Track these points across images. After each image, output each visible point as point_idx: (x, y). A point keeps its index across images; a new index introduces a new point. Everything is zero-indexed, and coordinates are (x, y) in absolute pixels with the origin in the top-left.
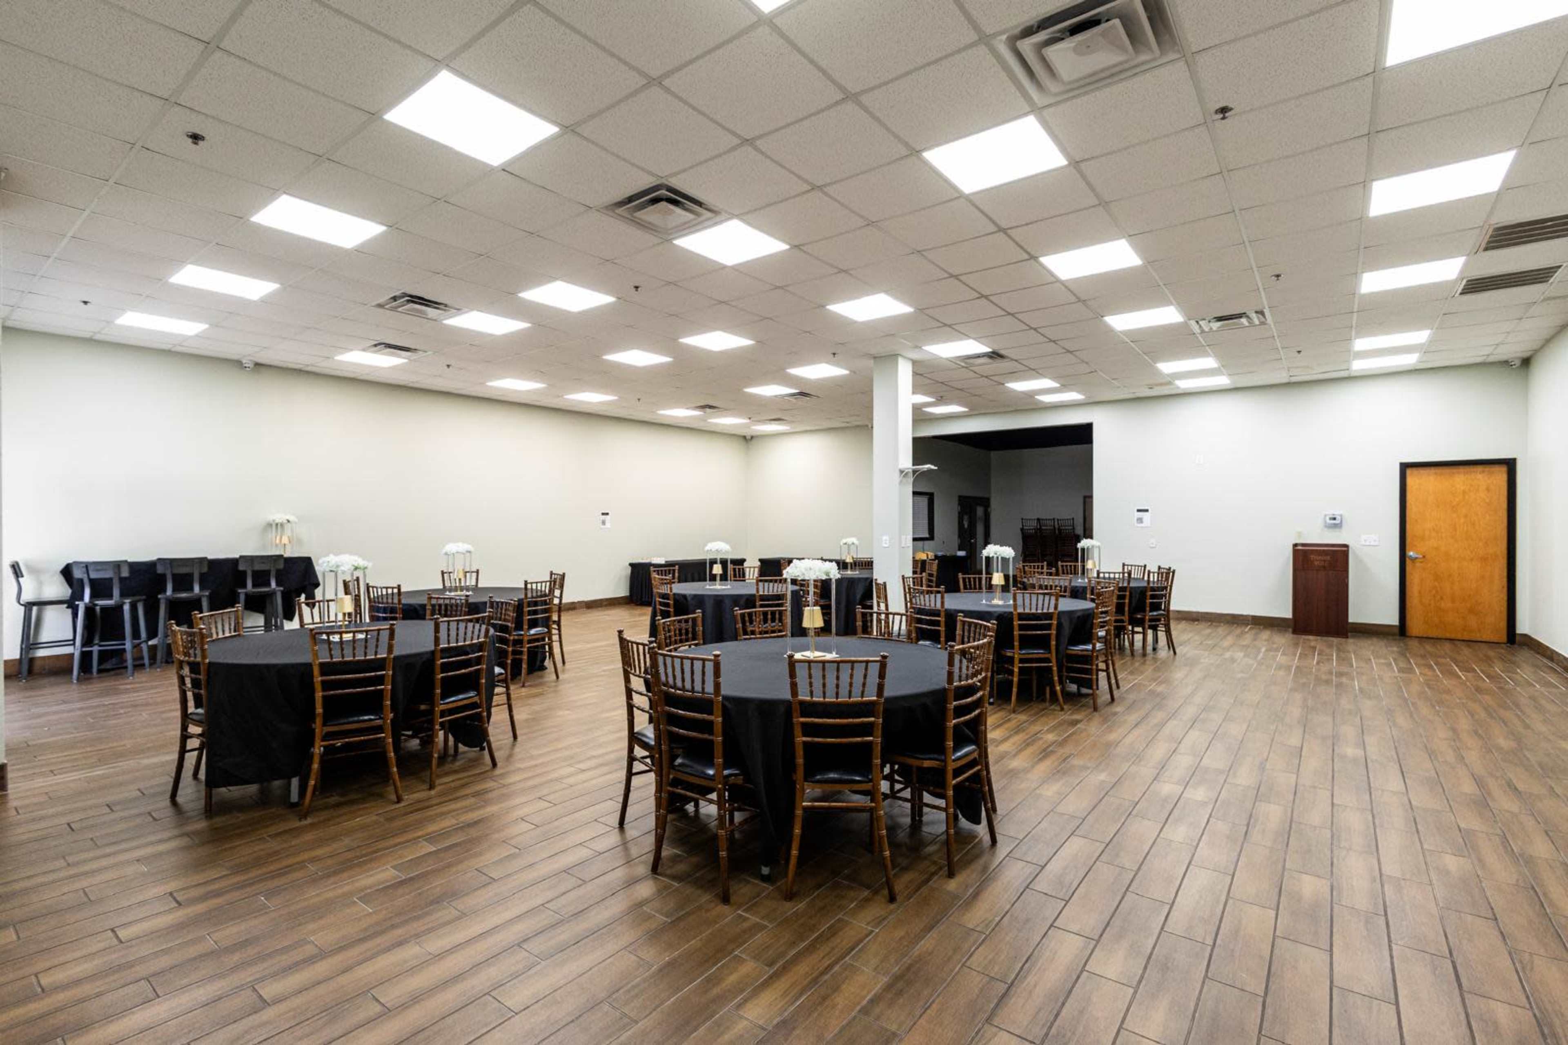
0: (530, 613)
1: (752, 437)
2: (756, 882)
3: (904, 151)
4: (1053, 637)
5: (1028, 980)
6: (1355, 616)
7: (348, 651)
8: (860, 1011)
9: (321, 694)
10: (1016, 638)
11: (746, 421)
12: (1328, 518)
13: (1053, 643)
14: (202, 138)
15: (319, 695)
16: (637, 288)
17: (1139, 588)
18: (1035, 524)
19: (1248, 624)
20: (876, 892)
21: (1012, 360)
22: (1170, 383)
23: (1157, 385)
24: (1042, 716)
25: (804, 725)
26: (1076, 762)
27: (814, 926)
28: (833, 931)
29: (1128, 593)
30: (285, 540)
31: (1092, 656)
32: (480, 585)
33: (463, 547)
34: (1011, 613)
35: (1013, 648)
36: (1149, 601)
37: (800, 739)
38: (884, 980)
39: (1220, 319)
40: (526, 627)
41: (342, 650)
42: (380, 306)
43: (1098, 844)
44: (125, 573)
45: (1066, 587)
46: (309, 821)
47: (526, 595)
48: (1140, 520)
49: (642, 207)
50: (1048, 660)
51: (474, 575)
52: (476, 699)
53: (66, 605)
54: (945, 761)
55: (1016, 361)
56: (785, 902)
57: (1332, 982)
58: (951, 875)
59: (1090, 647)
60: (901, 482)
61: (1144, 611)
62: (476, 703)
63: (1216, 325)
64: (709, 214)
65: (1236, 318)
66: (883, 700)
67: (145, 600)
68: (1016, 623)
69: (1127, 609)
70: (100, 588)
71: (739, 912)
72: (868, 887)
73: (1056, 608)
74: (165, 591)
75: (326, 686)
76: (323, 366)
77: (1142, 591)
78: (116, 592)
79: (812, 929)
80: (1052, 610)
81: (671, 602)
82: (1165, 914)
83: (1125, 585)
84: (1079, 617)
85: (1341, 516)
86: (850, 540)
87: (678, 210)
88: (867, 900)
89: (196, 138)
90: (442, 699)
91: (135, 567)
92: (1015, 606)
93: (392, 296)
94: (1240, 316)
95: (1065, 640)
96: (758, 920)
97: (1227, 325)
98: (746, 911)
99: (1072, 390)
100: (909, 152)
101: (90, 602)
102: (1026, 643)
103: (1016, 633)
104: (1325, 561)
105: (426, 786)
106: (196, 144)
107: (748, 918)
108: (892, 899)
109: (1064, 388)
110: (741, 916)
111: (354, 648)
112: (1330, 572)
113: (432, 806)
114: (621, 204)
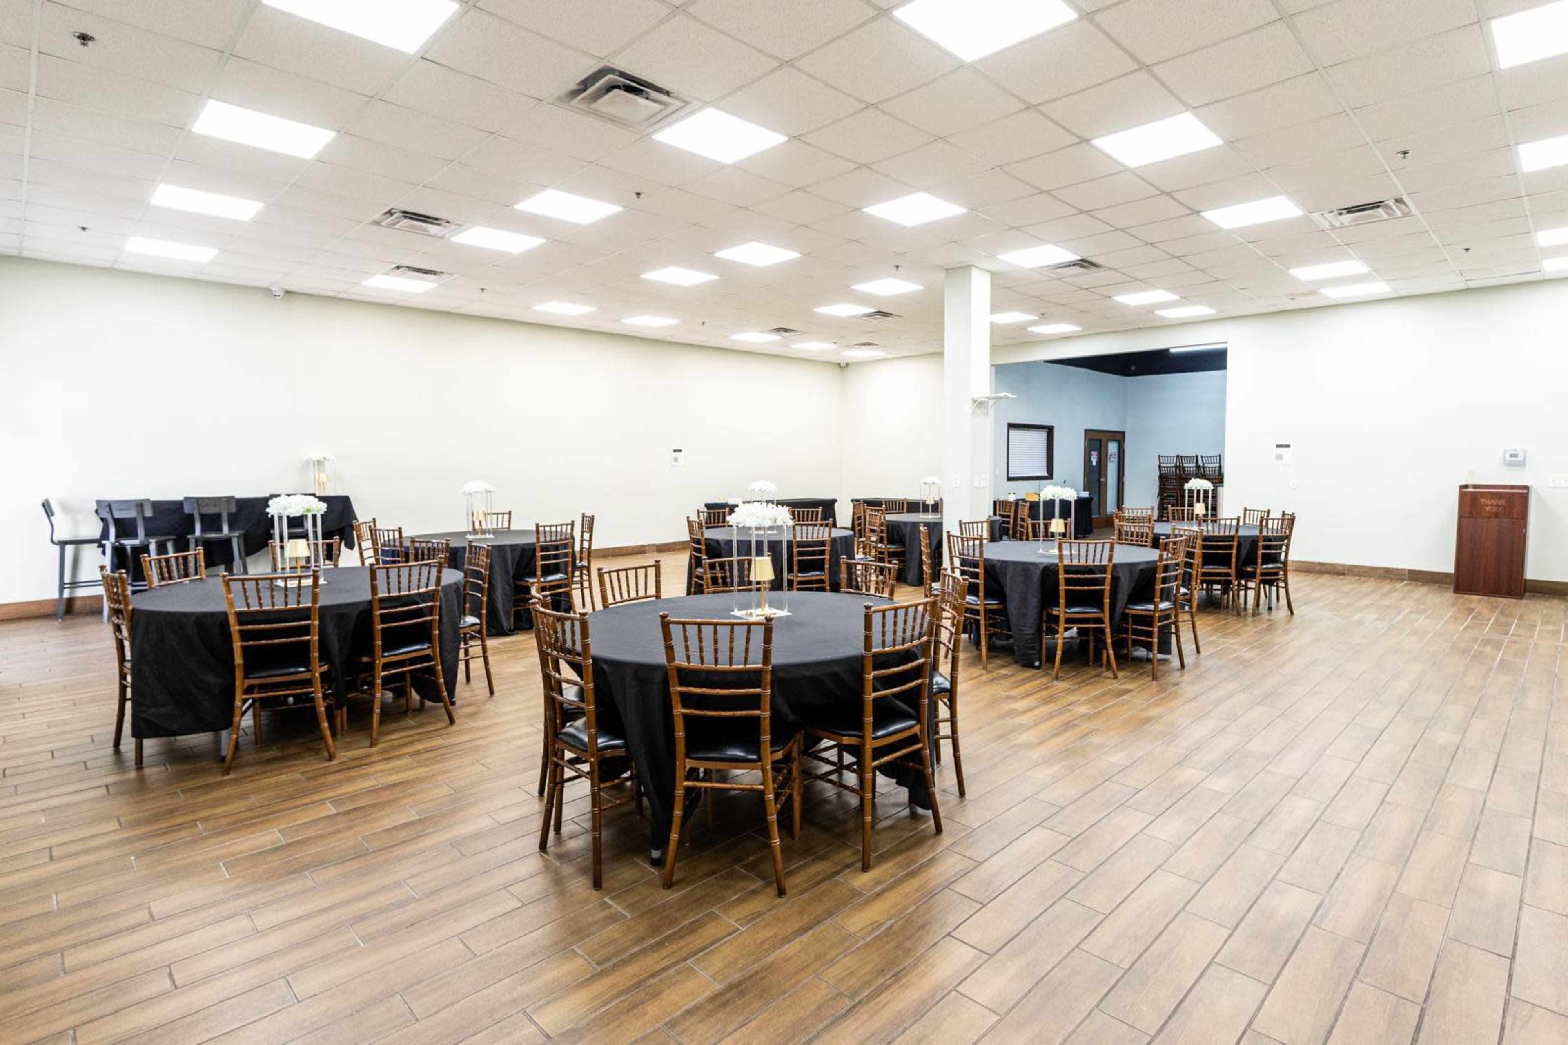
0: (544, 558)
1: (847, 365)
2: (646, 865)
3: (871, 13)
4: (1107, 594)
5: (881, 998)
6: (1532, 572)
7: (292, 598)
8: (666, 1024)
9: (239, 644)
10: (1062, 594)
11: (833, 346)
12: (1507, 455)
13: (1107, 601)
14: (91, 39)
15: (237, 645)
16: (638, 194)
17: (1250, 537)
18: (1173, 462)
19: (1403, 580)
20: (769, 884)
21: (1110, 269)
22: (1312, 293)
23: (1299, 295)
24: (1088, 684)
25: (683, 695)
26: (1096, 739)
27: (677, 919)
28: (694, 927)
29: (1235, 543)
30: (323, 478)
31: (1152, 617)
32: (512, 528)
33: (480, 486)
34: (1057, 565)
35: (1058, 605)
36: (1261, 552)
37: (679, 710)
38: (718, 987)
39: (1350, 210)
40: (539, 573)
41: (286, 596)
42: (377, 223)
43: (1063, 837)
44: (149, 513)
45: (1147, 534)
46: (231, 776)
47: (538, 539)
48: (1280, 457)
49: (597, 96)
50: (1100, 621)
51: (506, 517)
52: (429, 651)
53: (96, 545)
54: (862, 737)
55: (1115, 270)
56: (662, 891)
57: (1250, 1023)
58: (865, 868)
59: (1152, 607)
60: (973, 413)
61: (1256, 563)
62: (429, 655)
63: (1347, 218)
64: (677, 104)
65: (1372, 208)
66: (770, 667)
67: (174, 540)
68: (1062, 576)
69: (1234, 560)
70: (125, 528)
71: (606, 899)
72: (764, 879)
73: (1110, 559)
74: (193, 532)
75: (245, 635)
76: (354, 293)
77: (1254, 542)
78: (141, 532)
79: (673, 923)
80: (1105, 562)
81: (703, 547)
82: (1095, 925)
83: (1233, 533)
84: (1142, 570)
85: (1525, 452)
86: (930, 480)
87: (640, 100)
88: (754, 892)
89: (84, 38)
90: (384, 651)
91: (158, 506)
92: (1061, 557)
93: (387, 210)
94: (1376, 205)
95: (1123, 596)
96: (620, 909)
97: (1364, 217)
98: (611, 899)
99: (1197, 303)
100: (876, 13)
101: (116, 541)
102: (1073, 599)
103: (1062, 587)
104: (1497, 506)
105: (368, 743)
106: (84, 44)
107: (612, 906)
108: (781, 893)
109: (1185, 300)
110: (605, 903)
111: (299, 595)
112: (1505, 520)
113: (373, 763)
114: (574, 93)
